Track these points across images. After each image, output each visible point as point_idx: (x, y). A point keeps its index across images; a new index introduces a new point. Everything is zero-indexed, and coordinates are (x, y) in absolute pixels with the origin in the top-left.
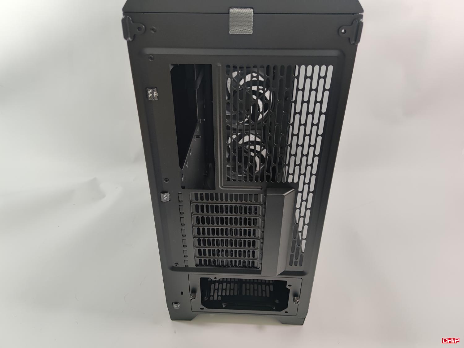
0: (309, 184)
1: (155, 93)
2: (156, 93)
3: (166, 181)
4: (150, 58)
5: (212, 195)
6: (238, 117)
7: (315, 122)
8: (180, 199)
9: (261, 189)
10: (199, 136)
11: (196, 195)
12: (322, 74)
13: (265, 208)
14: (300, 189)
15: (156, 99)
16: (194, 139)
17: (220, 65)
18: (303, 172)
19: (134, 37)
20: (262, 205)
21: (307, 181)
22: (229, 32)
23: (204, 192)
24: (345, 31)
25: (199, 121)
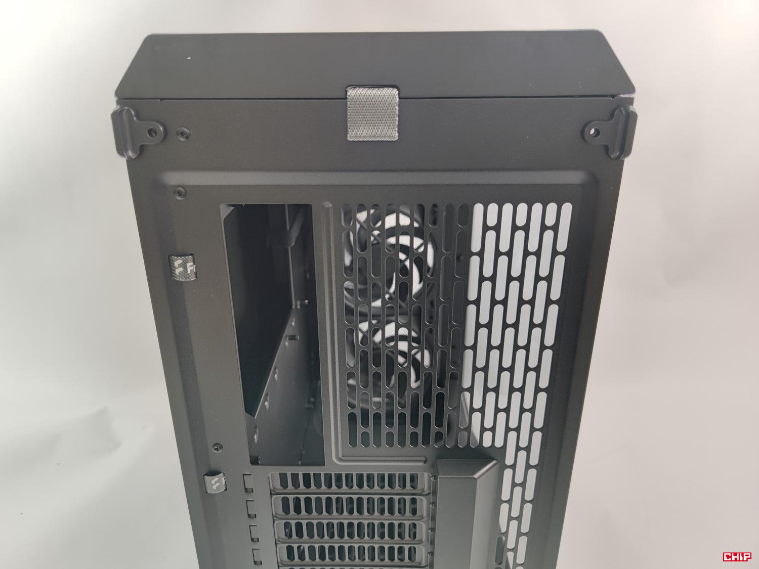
0: (528, 449)
1: (189, 265)
2: (191, 266)
3: (217, 449)
4: (178, 193)
5: (317, 476)
6: (370, 292)
7: (538, 319)
8: (246, 487)
9: (425, 462)
10: (295, 336)
11: (283, 477)
12: (550, 221)
13: (434, 503)
14: (509, 461)
15: (193, 278)
16: (285, 343)
17: (329, 205)
18: (513, 424)
19: (142, 150)
20: (427, 495)
21: (523, 443)
22: (346, 136)
23: (301, 471)
24: (597, 132)
25: (296, 305)
